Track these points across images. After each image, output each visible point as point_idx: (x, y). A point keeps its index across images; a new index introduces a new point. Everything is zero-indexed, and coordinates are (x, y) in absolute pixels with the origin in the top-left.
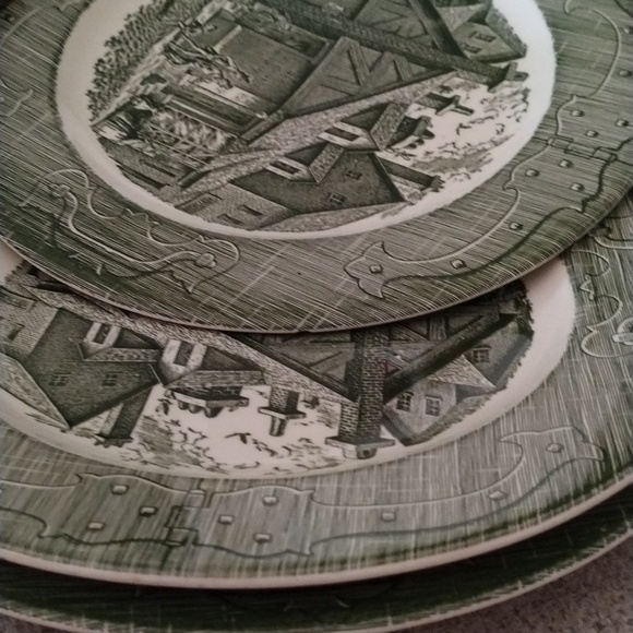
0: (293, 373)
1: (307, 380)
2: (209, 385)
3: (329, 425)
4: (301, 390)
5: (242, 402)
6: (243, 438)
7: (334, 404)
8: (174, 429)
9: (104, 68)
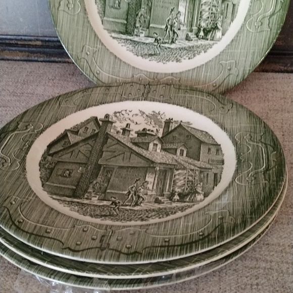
0: (122, 141)
1: (119, 139)
2: (146, 137)
3: (115, 126)
4: (121, 136)
5: (136, 132)
6: (137, 123)
7: (112, 132)
8: (154, 125)
9: (191, 56)
